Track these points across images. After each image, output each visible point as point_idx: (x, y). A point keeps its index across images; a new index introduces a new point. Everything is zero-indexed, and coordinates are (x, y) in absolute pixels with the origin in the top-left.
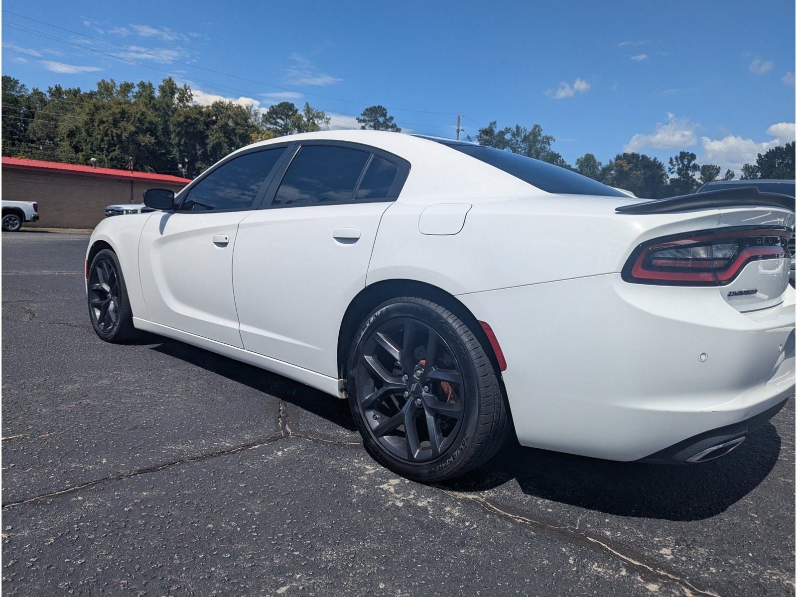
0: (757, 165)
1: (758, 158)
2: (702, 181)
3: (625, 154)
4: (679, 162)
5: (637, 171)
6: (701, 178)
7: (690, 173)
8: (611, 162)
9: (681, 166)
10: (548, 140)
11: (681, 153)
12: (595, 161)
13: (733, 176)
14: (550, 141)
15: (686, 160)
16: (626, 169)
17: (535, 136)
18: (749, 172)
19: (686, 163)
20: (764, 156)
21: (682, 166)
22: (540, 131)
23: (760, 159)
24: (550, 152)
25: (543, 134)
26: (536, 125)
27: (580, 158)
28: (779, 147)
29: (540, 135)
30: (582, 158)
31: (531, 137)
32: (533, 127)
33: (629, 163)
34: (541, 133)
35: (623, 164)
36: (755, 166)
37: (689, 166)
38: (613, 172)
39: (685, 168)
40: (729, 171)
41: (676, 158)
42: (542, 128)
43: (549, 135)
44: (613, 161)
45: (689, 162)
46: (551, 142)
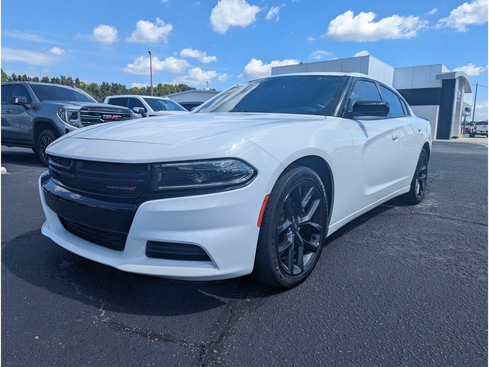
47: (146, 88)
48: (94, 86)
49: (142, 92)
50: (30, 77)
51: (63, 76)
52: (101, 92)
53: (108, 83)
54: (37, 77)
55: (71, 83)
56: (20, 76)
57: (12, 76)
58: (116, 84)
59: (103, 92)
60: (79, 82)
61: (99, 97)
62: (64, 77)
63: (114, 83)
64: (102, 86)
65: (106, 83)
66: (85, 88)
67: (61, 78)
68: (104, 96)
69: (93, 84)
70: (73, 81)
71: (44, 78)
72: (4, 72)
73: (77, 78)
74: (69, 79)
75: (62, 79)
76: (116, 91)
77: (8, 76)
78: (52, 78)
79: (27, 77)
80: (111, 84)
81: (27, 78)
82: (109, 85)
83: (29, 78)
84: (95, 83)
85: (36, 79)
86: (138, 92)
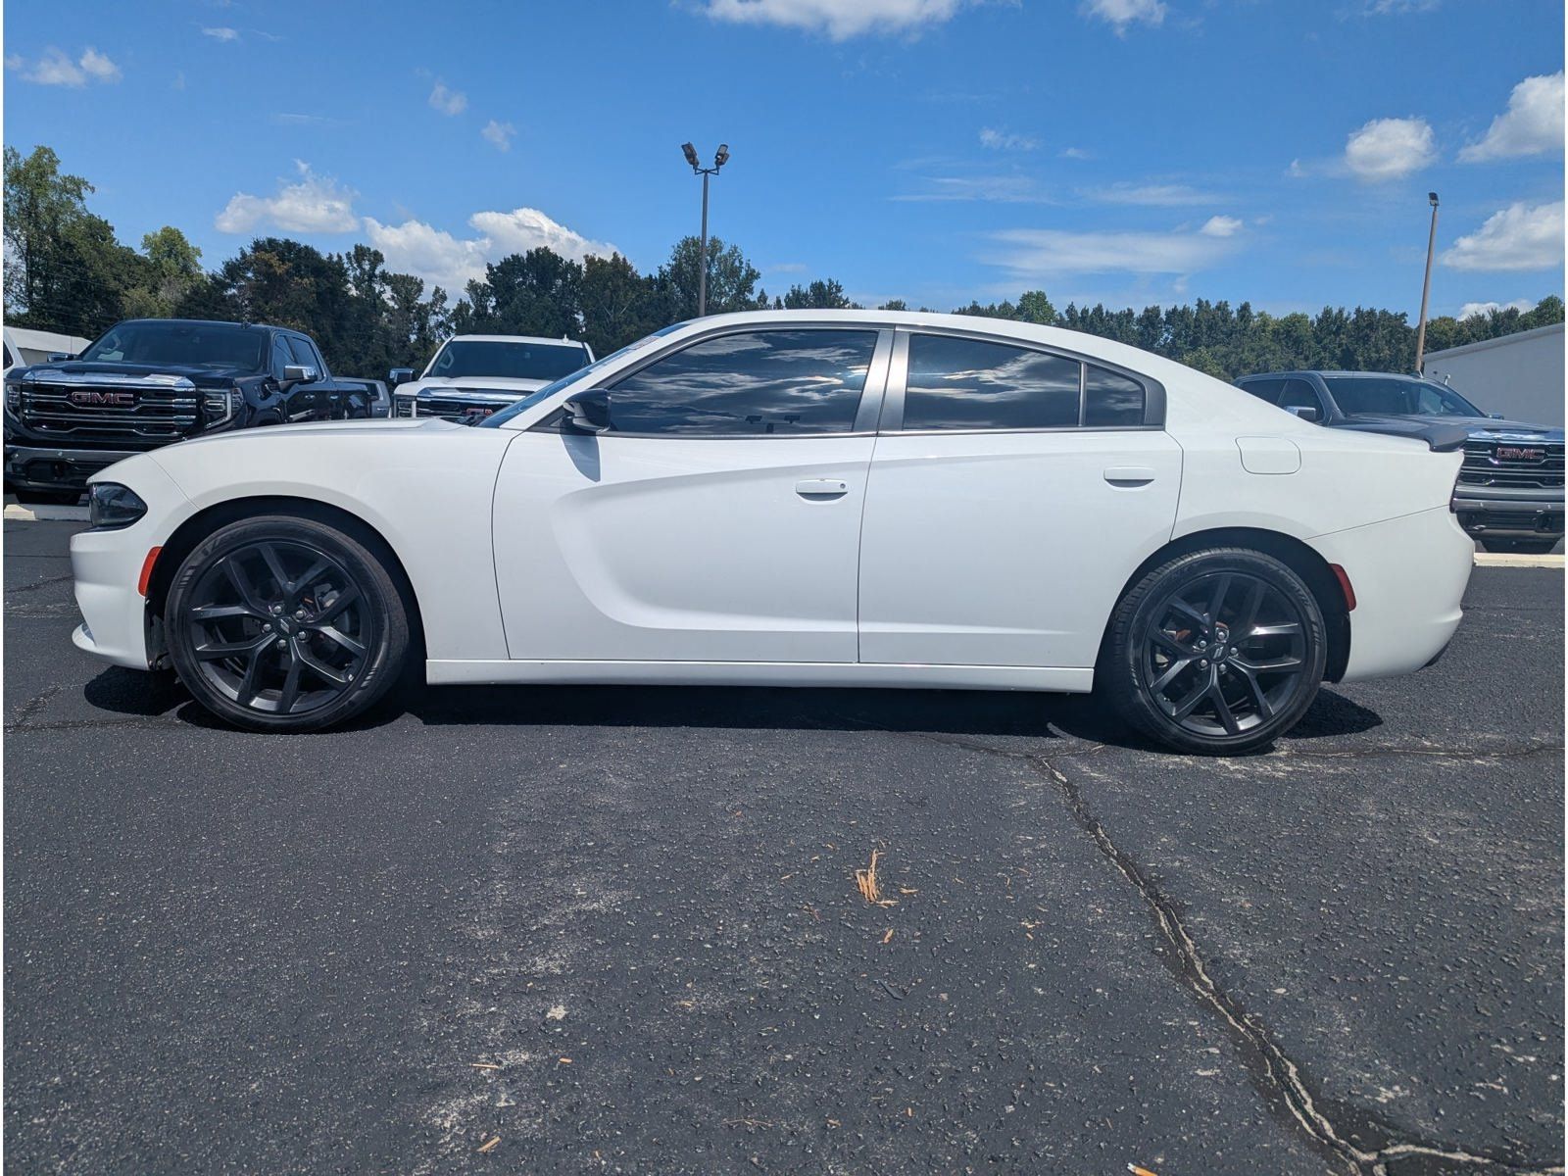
0: (488, 283)
1: (487, 272)
2: (396, 303)
3: (271, 241)
4: (355, 265)
5: (302, 278)
6: (393, 298)
7: (377, 288)
8: (244, 255)
9: (358, 272)
10: (76, 186)
11: (356, 247)
12: (185, 246)
13: (444, 298)
14: (83, 191)
15: (367, 262)
16: (279, 271)
17: (42, 175)
18: (477, 294)
19: (367, 267)
20: (497, 268)
21: (361, 274)
22: (53, 162)
23: (491, 274)
24: (85, 215)
25: (63, 171)
26: (43, 148)
27: (151, 234)
28: (518, 256)
29: (54, 173)
30: (155, 235)
31: (32, 175)
32: (35, 150)
33: (282, 260)
34: (58, 168)
35: (272, 261)
36: (485, 285)
37: (374, 274)
38: (250, 275)
39: (366, 277)
40: (437, 290)
41: (348, 254)
42: (58, 156)
43: (77, 175)
44: (248, 251)
45: (373, 268)
46: (85, 193)
47: (1488, 318)
48: (1294, 324)
49: (1468, 333)
50: (1110, 311)
51: (1204, 300)
52: (1312, 343)
53: (1341, 312)
54: (1129, 310)
55: (1223, 321)
56: (1085, 311)
57: (1067, 311)
58: (1372, 312)
59: (1319, 342)
60: (1250, 313)
61: (1302, 356)
62: (1207, 302)
63: (1366, 308)
64: (1320, 321)
65: (1335, 311)
66: (1264, 331)
67: (1197, 308)
68: (1319, 353)
69: (1295, 316)
70: (1232, 312)
71: (1147, 310)
72: (1049, 303)
73: (1243, 303)
74: (1218, 308)
75: (1197, 310)
76: (1367, 335)
77: (1056, 313)
78: (1170, 308)
79: (1104, 311)
80: (1353, 311)
81: (1102, 314)
82: (1345, 315)
83: (1107, 312)
84: (1299, 313)
85: (1127, 315)
86: (1451, 334)
